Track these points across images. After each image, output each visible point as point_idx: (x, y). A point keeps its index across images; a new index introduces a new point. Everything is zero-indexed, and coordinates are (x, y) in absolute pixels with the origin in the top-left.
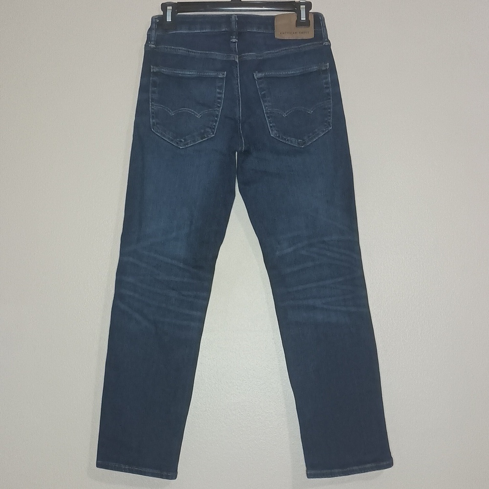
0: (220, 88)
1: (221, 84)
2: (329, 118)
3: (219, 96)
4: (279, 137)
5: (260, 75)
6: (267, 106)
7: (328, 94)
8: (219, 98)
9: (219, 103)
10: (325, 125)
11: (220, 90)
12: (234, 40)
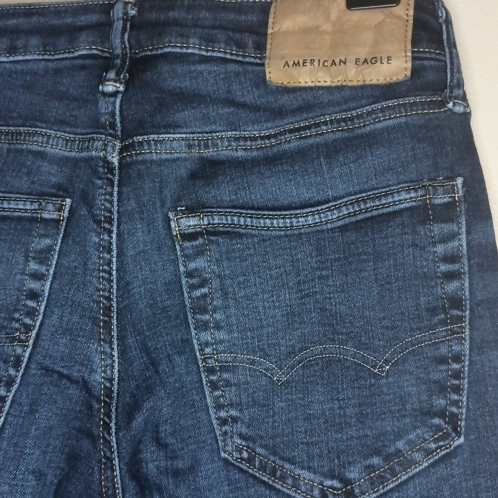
0: (43, 256)
1: (48, 241)
2: (455, 397)
3: (34, 285)
4: (250, 461)
5: (191, 223)
6: (207, 344)
7: (456, 302)
8: (34, 295)
9: (32, 313)
10: (439, 428)
11: (41, 263)
12: (110, 88)
